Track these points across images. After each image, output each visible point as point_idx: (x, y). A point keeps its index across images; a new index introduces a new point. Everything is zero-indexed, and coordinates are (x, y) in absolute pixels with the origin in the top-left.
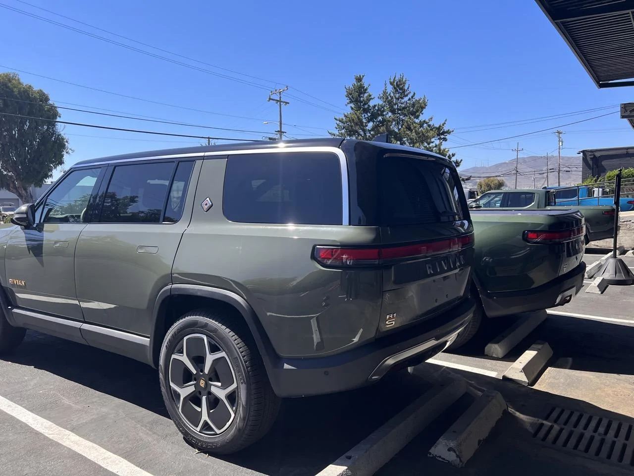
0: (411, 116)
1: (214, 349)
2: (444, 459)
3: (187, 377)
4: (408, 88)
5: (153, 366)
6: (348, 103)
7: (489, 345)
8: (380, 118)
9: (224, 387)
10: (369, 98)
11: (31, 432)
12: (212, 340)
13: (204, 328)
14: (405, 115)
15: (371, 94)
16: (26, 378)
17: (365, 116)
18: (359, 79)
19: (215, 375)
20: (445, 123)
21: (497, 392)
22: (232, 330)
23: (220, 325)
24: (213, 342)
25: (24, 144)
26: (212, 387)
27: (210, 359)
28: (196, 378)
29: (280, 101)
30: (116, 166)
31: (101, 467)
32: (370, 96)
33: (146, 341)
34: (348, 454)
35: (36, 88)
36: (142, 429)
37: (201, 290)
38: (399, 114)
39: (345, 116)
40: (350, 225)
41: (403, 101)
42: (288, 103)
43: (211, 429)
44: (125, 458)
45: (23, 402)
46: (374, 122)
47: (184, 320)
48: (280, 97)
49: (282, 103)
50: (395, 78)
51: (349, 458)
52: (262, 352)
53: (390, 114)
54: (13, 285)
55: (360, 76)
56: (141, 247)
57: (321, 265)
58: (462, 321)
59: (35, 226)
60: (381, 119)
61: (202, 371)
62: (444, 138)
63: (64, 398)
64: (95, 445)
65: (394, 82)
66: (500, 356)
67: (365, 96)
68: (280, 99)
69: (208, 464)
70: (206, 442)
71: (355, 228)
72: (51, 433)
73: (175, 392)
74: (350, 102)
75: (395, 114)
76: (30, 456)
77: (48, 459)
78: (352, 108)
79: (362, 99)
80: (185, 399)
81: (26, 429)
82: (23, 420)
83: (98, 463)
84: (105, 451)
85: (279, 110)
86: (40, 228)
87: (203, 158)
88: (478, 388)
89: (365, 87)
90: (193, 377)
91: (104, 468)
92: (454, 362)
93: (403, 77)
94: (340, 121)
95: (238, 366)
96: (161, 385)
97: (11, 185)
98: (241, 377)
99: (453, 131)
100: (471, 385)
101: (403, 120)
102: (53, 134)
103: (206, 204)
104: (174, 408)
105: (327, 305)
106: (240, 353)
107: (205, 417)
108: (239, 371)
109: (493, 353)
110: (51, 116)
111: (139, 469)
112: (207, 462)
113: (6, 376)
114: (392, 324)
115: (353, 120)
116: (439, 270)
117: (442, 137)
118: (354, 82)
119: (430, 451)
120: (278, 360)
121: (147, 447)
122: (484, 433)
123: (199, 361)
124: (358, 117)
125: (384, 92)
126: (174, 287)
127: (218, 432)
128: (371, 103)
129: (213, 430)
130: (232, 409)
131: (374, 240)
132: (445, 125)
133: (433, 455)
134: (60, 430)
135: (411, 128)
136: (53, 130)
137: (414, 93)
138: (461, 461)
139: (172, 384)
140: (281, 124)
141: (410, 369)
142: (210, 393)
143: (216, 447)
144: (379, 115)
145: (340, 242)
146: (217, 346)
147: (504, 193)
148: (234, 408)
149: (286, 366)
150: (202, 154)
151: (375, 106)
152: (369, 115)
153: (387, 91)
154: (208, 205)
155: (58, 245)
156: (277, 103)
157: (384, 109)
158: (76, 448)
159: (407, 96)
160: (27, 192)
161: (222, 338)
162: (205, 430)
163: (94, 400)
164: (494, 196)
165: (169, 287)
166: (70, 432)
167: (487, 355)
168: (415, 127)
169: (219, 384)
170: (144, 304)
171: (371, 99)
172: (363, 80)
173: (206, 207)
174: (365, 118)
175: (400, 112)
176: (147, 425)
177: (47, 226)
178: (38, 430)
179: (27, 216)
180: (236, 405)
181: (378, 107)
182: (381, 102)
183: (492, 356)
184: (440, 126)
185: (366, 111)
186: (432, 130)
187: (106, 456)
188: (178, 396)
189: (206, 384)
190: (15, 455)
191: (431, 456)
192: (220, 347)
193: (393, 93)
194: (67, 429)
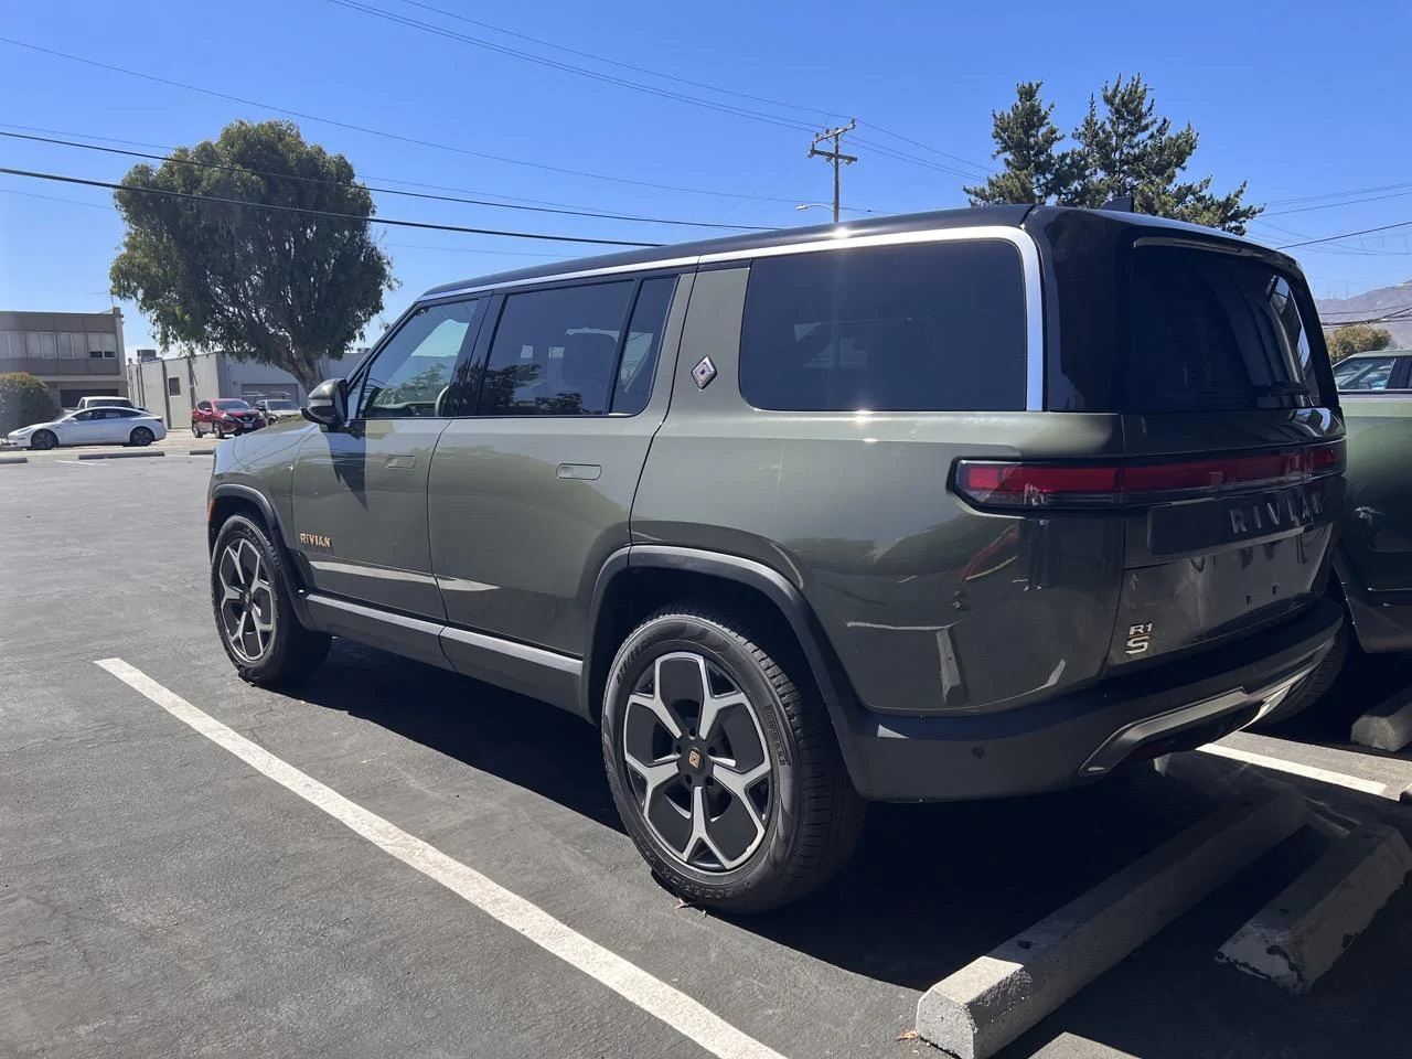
0: (1154, 177)
1: (720, 686)
2: (1257, 971)
3: (661, 744)
4: (1150, 109)
5: (589, 719)
6: (999, 153)
7: (1364, 719)
8: (1076, 185)
9: (742, 768)
10: (1051, 139)
11: (351, 838)
12: (716, 667)
13: (698, 641)
14: (1139, 176)
15: (1055, 127)
16: (335, 734)
17: (1038, 180)
18: (1028, 94)
19: (721, 743)
20: (1241, 191)
21: (1391, 828)
22: (761, 646)
23: (734, 634)
24: (718, 671)
25: (306, 270)
26: (715, 767)
27: (711, 706)
28: (681, 747)
29: (837, 156)
30: (508, 294)
31: (490, 917)
32: (1053, 132)
33: (573, 665)
34: (1024, 936)
35: (331, 153)
36: (566, 849)
37: (693, 559)
38: (1124, 172)
39: (991, 184)
40: (1045, 410)
41: (1136, 140)
42: (855, 159)
43: (711, 857)
44: (536, 903)
45: (331, 780)
46: (1060, 194)
47: (655, 621)
48: (837, 147)
49: (840, 160)
50: (1118, 86)
51: (1027, 945)
52: (829, 697)
53: (1101, 174)
54: (309, 546)
55: (1030, 85)
56: (566, 466)
57: (972, 506)
58: (1311, 653)
59: (347, 425)
60: (1079, 188)
61: (694, 732)
62: (1236, 228)
63: (409, 777)
64: (476, 874)
65: (1114, 95)
66: (1394, 746)
67: (1040, 134)
68: (837, 152)
69: (706, 932)
70: (701, 886)
71: (1058, 416)
72: (390, 842)
73: (635, 773)
74: (1004, 150)
75: (1115, 173)
76: (353, 884)
77: (386, 894)
78: (1008, 163)
79: (1032, 140)
80: (656, 790)
81: (340, 830)
82: (335, 813)
83: (483, 908)
84: (495, 886)
85: (834, 176)
86: (357, 430)
87: (696, 268)
88: (1338, 818)
89: (1043, 113)
90: (675, 745)
91: (496, 921)
92: (1270, 755)
93: (1138, 82)
94: (977, 196)
95: (773, 725)
96: (606, 758)
97: (284, 355)
98: (780, 750)
99: (1261, 211)
100: (1320, 810)
101: (1133, 187)
102: (361, 247)
103: (703, 372)
104: (633, 810)
105: (962, 608)
106: (778, 698)
107: (699, 831)
108: (777, 736)
109: (1374, 737)
110: (358, 210)
111: (565, 927)
112: (704, 927)
113: (297, 728)
114: (1142, 647)
115: (1011, 192)
116: (1260, 526)
117: (1233, 224)
118: (1015, 99)
119: (1220, 950)
120: (865, 718)
121: (578, 886)
122: (1358, 923)
123: (687, 710)
124: (1023, 185)
125: (1087, 122)
126: (636, 551)
127: (728, 864)
128: (1056, 150)
129: (716, 860)
130: (760, 819)
131: (1107, 446)
132: (1241, 196)
133: (1228, 959)
134: (405, 838)
135: (1153, 205)
136: (361, 240)
137: (1165, 121)
138: (1300, 978)
139: (629, 758)
140: (837, 208)
141: (1158, 764)
142: (710, 781)
143: (724, 898)
144: (1073, 177)
145: (1022, 451)
146: (727, 681)
147: (1397, 357)
148: (764, 816)
149: (883, 731)
150: (693, 260)
151: (1064, 156)
152: (1049, 177)
153: (1095, 119)
154: (707, 373)
155: (394, 463)
156: (828, 160)
157: (1086, 162)
158: (437, 875)
159: (1146, 128)
160: (313, 370)
161: (739, 663)
162: (699, 860)
163: (467, 784)
164: (1371, 365)
165: (625, 551)
166: (426, 844)
167: (1357, 744)
168: (1165, 204)
169: (732, 763)
170: (571, 589)
171: (1056, 139)
172: (1037, 96)
173: (702, 378)
174: (1040, 186)
175: (1125, 167)
176: (578, 841)
177: (372, 426)
178: (363, 835)
179: (334, 402)
180: (768, 808)
181: (1072, 158)
182: (1079, 146)
183: (1369, 746)
184: (1228, 199)
185: (1041, 169)
186: (1207, 208)
187: (499, 896)
188: (642, 783)
189: (703, 760)
190: (324, 882)
191: (1224, 961)
192: (732, 682)
193: (1111, 121)
194: (419, 837)
